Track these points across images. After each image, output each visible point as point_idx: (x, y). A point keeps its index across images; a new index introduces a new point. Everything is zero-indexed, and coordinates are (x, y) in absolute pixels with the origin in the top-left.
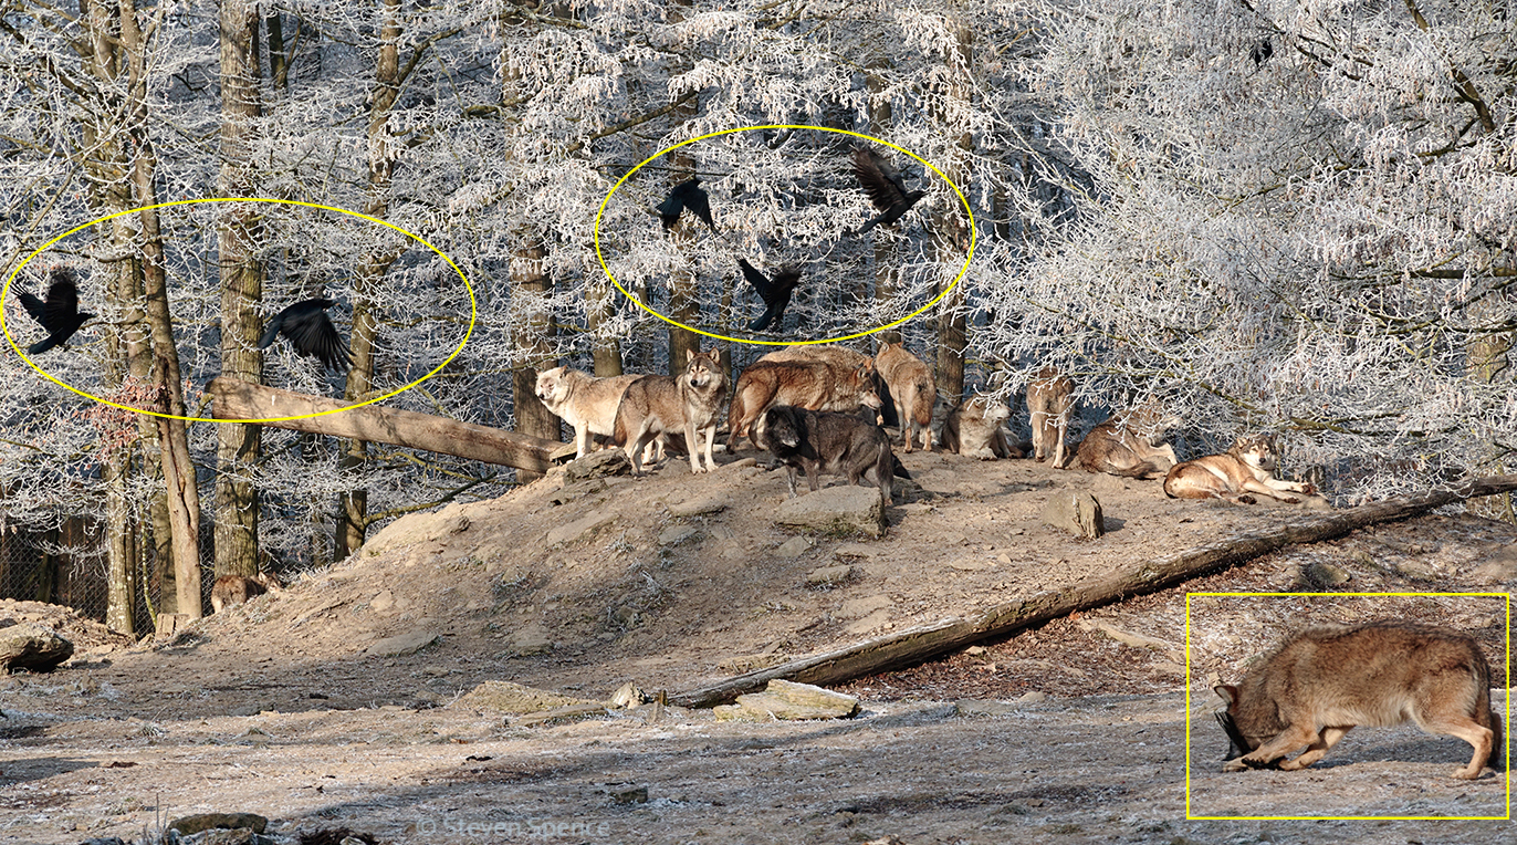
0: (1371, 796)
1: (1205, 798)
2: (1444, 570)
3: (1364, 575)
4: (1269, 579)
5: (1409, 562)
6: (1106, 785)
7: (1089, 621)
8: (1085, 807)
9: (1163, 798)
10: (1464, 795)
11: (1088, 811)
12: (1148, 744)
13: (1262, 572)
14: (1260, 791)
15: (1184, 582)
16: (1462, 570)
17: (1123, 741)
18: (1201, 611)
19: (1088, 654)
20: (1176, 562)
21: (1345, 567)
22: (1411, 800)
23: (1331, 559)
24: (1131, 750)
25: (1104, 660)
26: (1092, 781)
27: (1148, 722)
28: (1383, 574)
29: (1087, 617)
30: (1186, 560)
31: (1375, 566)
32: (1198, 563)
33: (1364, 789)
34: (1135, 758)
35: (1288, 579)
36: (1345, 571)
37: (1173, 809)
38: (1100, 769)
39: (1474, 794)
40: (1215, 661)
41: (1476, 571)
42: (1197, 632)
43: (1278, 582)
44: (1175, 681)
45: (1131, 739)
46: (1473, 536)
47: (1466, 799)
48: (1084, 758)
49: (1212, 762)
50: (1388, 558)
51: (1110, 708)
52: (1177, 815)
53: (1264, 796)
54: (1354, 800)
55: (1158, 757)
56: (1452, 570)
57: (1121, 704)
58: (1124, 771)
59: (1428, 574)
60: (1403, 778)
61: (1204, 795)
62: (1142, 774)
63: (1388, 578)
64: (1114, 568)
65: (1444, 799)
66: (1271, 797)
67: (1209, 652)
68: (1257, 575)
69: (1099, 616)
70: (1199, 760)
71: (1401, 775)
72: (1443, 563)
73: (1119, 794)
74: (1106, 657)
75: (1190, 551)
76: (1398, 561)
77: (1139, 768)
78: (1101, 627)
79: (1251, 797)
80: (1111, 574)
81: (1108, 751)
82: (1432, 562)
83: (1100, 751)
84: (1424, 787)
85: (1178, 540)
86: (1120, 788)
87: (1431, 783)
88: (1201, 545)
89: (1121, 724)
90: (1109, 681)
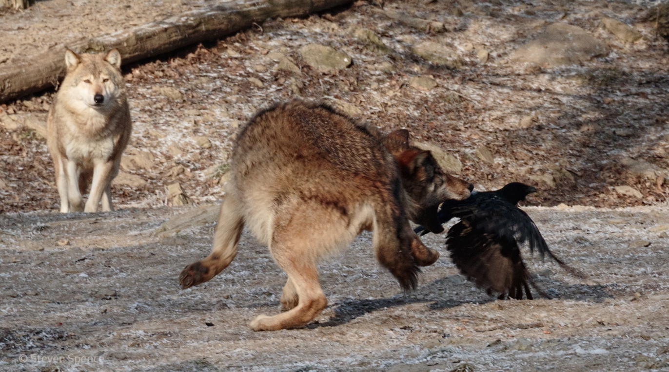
0: (379, 343)
1: (166, 345)
2: (472, 54)
3: (369, 59)
4: (247, 63)
5: (427, 44)
6: (38, 328)
7: (14, 117)
8: (10, 355)
9: (111, 344)
10: (499, 341)
11: (15, 361)
12: (91, 275)
13: (237, 55)
14: (236, 336)
15: (136, 67)
16: (494, 54)
17: (58, 271)
18: (159, 105)
19: (12, 159)
20: (127, 40)
21: (345, 49)
22: (431, 347)
23: (326, 38)
24: (70, 282)
25: (32, 167)
26: (20, 323)
27: (92, 247)
28: (393, 59)
29: (11, 110)
30: (140, 39)
31: (383, 48)
32: (155, 43)
33: (370, 334)
34: (74, 292)
35: (272, 64)
36: (344, 55)
37: (125, 358)
38: (30, 307)
39: (511, 340)
40: (176, 170)
41: (513, 56)
42: (153, 131)
43: (259, 68)
44: (124, 195)
45: (69, 268)
46: (509, 10)
47: (501, 347)
48: (9, 292)
49: (175, 298)
50: (400, 38)
51: (42, 229)
52: (130, 365)
53: (242, 342)
54: (358, 347)
55: (104, 292)
56: (482, 54)
57: (55, 224)
58: (61, 310)
59: (450, 60)
60: (420, 320)
61: (165, 341)
62: (84, 313)
63: (399, 64)
64: (46, 48)
65: (473, 346)
66: (250, 343)
67: (169, 158)
68: (231, 58)
69: (27, 110)
70: (158, 296)
71: (417, 316)
72: (470, 46)
73: (54, 340)
74: (36, 164)
75: (145, 27)
76: (414, 42)
77: (81, 306)
78: (30, 124)
79: (225, 343)
80: (42, 56)
81: (39, 283)
82: (456, 43)
83: (29, 284)
84: (447, 331)
85: (130, 12)
86: (55, 332)
87: (456, 326)
88: (160, 19)
89: (56, 250)
90: (39, 195)
